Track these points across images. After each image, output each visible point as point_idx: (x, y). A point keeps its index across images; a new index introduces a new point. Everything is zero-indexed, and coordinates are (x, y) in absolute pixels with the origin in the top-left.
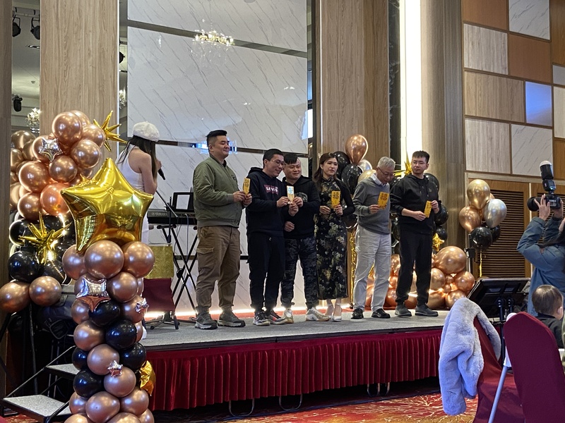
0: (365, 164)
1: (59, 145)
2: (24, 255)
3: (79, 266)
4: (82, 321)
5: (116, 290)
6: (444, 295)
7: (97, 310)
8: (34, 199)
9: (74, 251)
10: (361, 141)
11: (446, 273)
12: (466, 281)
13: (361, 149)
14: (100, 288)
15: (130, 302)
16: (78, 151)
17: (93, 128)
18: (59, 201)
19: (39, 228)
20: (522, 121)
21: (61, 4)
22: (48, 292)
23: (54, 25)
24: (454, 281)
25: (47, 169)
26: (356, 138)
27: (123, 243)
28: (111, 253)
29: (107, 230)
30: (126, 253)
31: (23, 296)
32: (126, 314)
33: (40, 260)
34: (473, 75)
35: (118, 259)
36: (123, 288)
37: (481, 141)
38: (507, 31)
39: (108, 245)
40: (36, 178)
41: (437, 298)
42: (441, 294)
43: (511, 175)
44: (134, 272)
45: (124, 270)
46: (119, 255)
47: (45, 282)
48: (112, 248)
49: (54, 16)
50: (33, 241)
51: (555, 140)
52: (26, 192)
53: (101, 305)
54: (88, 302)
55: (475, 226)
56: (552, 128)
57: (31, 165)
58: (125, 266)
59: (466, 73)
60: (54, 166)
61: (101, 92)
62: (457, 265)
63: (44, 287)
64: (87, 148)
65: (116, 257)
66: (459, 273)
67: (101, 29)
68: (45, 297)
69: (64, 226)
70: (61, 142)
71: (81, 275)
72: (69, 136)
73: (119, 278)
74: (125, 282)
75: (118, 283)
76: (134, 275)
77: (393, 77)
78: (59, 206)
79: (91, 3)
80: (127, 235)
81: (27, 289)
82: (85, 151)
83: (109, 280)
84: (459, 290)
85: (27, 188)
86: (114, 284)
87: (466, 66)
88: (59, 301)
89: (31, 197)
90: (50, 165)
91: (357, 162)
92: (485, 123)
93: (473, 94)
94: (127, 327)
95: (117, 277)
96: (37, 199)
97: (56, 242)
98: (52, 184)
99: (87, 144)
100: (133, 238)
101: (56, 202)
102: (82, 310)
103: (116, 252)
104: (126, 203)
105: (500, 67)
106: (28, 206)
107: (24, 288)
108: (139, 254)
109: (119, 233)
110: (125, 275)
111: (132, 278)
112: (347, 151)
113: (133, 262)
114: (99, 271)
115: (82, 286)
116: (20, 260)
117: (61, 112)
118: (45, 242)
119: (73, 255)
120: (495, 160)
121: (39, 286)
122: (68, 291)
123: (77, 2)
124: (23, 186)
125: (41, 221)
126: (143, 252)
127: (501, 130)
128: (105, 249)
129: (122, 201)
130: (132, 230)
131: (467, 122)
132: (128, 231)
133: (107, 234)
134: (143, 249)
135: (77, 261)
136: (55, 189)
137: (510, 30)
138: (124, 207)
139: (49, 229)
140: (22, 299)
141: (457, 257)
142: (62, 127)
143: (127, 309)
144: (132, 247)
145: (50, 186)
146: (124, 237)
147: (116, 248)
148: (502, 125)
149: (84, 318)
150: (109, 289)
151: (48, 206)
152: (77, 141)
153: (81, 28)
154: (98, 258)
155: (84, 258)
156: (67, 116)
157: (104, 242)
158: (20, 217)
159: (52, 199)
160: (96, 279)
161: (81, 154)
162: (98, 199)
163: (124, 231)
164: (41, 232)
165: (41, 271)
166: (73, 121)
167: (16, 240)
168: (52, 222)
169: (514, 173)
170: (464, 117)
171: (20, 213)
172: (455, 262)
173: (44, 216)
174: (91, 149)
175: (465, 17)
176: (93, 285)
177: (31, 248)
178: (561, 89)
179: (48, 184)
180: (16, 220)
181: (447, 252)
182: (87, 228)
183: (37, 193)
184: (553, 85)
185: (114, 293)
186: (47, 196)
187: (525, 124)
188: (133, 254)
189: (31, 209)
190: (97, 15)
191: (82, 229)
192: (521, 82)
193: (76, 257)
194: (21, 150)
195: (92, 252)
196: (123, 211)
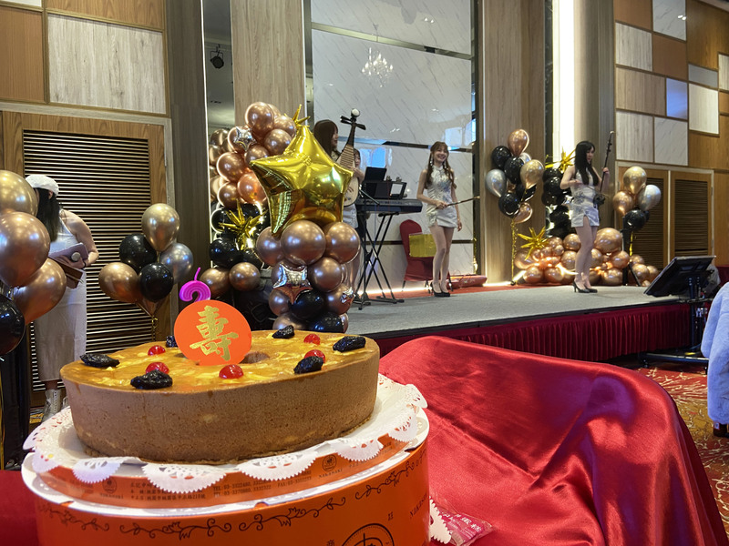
0: (525, 156)
1: (252, 135)
2: (224, 241)
3: (276, 251)
4: (282, 313)
5: (319, 278)
6: (600, 272)
7: (297, 301)
8: (231, 188)
9: (269, 234)
10: (522, 135)
11: (603, 252)
12: (622, 260)
13: (523, 142)
14: (300, 276)
15: (333, 292)
16: (271, 141)
17: (283, 119)
18: (256, 188)
19: (237, 216)
20: (663, 114)
21: (250, 5)
22: (247, 278)
23: (244, 26)
24: (610, 259)
25: (243, 159)
26: (517, 133)
27: (324, 224)
28: (311, 236)
29: (304, 210)
30: (328, 236)
31: (223, 281)
32: (330, 305)
33: (240, 248)
34: (623, 71)
35: (320, 242)
36: (326, 276)
37: (629, 133)
38: (651, 31)
39: (307, 226)
40: (233, 168)
41: (593, 275)
42: (597, 271)
43: (654, 163)
44: (337, 257)
45: (326, 255)
46: (320, 237)
47: (245, 268)
48: (312, 229)
49: (244, 17)
50: (232, 228)
51: (691, 133)
52: (225, 182)
53: (302, 296)
54: (287, 293)
55: (629, 209)
56: (687, 121)
57: (228, 156)
58: (327, 250)
59: (617, 69)
60: (249, 156)
61: (290, 91)
62: (613, 246)
63: (243, 273)
64: (279, 137)
65: (316, 239)
66: (615, 253)
67: (288, 30)
68: (244, 283)
69: (261, 213)
70: (255, 132)
71: (278, 261)
72: (261, 126)
73: (321, 264)
74: (327, 269)
75: (319, 271)
76: (337, 260)
77: (548, 76)
78: (255, 194)
79: (278, 4)
80: (327, 215)
81: (228, 274)
82: (277, 140)
83: (311, 267)
84: (614, 268)
85: (226, 178)
86: (316, 271)
87: (617, 62)
88: (258, 286)
89: (229, 187)
90: (245, 155)
91: (518, 154)
92: (633, 116)
93: (624, 88)
94: (332, 321)
95: (318, 263)
96: (235, 188)
97: (254, 229)
98: (248, 172)
99: (279, 134)
100: (334, 218)
101: (253, 191)
102: (281, 301)
103: (317, 235)
104: (325, 179)
105: (645, 64)
106: (227, 195)
107: (224, 274)
108: (342, 236)
109: (318, 213)
110: (327, 261)
111: (335, 264)
112: (509, 144)
113: (336, 246)
114: (298, 257)
115: (279, 274)
116: (220, 247)
117: (255, 102)
118: (243, 228)
119: (268, 239)
120: (641, 151)
121: (238, 272)
122: (266, 276)
123: (265, 2)
124: (223, 177)
125: (240, 210)
126: (346, 233)
127: (646, 122)
128: (303, 229)
129: (320, 177)
130: (332, 210)
131: (618, 115)
132: (329, 210)
133: (306, 213)
134: (346, 230)
135: (273, 246)
136: (251, 178)
137: (655, 30)
138: (322, 184)
139: (247, 217)
140: (222, 285)
141: (613, 238)
142: (255, 116)
143: (331, 299)
144: (334, 229)
145: (246, 175)
146: (323, 218)
147: (317, 229)
148: (647, 118)
149: (283, 309)
150: (310, 277)
151: (245, 194)
152: (269, 132)
153: (269, 28)
154: (296, 242)
155: (280, 242)
156: (258, 106)
157: (302, 222)
158: (221, 206)
159: (248, 187)
160: (295, 267)
161: (273, 143)
162: (293, 173)
163: (325, 210)
164: (239, 219)
165: (242, 257)
166: (264, 111)
167: (217, 227)
168: (250, 210)
169: (656, 162)
170: (615, 110)
171: (220, 202)
172: (612, 242)
173: (242, 205)
174: (283, 139)
175: (617, 16)
176: (292, 273)
177: (231, 235)
178: (694, 86)
179: (244, 173)
180: (218, 209)
181: (603, 234)
182: (283, 206)
183: (234, 183)
184: (689, 82)
185: (316, 282)
186: (243, 185)
187: (666, 117)
188: (335, 236)
189: (229, 198)
190: (284, 16)
191: (276, 208)
192: (663, 78)
193: (272, 241)
194: (221, 146)
195: (290, 235)
196: (321, 188)
